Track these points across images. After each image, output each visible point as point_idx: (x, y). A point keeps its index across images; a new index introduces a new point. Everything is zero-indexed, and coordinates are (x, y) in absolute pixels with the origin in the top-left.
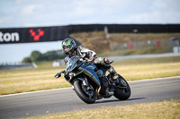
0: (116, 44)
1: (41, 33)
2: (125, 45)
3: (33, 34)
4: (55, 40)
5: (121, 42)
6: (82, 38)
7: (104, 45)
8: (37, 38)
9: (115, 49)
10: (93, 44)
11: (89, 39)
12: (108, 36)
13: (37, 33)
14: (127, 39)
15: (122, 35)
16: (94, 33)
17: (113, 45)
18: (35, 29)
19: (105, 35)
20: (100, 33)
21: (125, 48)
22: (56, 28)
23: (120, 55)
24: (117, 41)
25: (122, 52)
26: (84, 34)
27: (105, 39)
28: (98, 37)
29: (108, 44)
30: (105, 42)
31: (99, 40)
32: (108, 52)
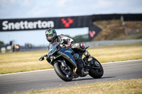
0: (130, 30)
1: (71, 21)
2: (138, 31)
3: (64, 22)
4: (82, 26)
5: (135, 28)
6: (102, 25)
7: (120, 30)
8: (67, 25)
9: (129, 34)
10: (111, 30)
11: (108, 26)
12: (124, 23)
13: (68, 22)
14: (139, 25)
15: (135, 22)
16: (113, 21)
17: (127, 30)
18: (66, 18)
19: (121, 23)
20: (118, 21)
21: (137, 33)
22: (82, 18)
23: (133, 38)
24: (131, 28)
25: (135, 36)
26: (104, 22)
27: (121, 26)
28: (115, 25)
29: (124, 30)
30: (121, 28)
31: (117, 26)
32: (123, 36)
